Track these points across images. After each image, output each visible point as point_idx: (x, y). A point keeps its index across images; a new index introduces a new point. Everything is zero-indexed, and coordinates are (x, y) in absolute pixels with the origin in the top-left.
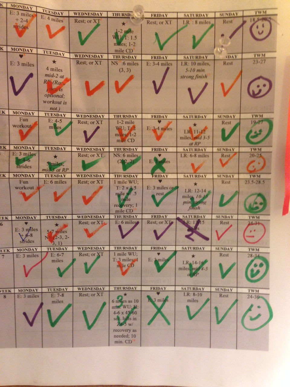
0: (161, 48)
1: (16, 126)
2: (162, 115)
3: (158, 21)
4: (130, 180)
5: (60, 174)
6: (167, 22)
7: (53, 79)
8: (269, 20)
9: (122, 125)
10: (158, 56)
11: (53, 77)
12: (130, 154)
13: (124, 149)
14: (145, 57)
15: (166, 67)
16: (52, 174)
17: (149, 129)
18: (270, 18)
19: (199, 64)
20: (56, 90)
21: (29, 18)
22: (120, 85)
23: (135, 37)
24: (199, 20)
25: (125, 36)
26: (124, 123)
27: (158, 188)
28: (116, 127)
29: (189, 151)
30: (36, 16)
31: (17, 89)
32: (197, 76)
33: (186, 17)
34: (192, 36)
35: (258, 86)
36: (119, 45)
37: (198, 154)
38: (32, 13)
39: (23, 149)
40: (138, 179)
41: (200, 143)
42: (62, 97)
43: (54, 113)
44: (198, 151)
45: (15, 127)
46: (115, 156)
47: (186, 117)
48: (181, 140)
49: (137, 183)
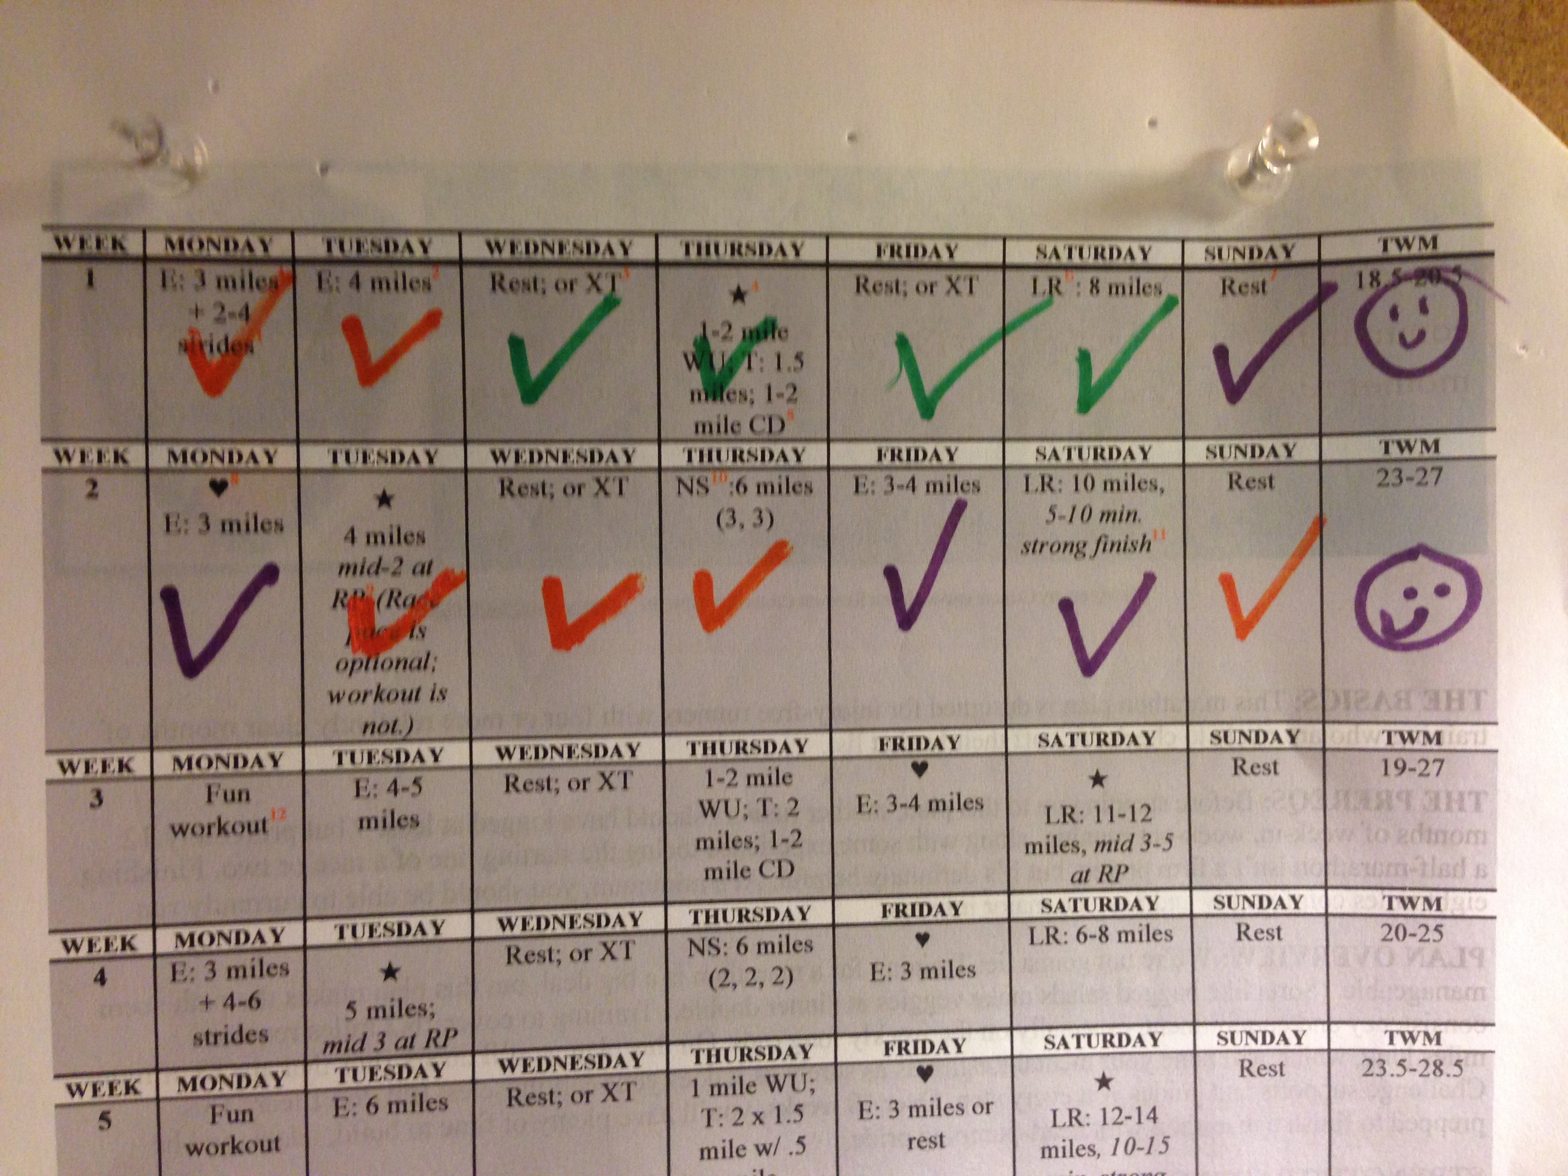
0: (927, 409)
1: (189, 831)
2: (932, 736)
3: (911, 277)
4: (772, 1072)
5: (415, 1064)
6: (953, 286)
7: (380, 585)
8: (1454, 278)
9: (731, 794)
10: (912, 445)
11: (377, 572)
12: (772, 936)
13: (742, 916)
14: (842, 454)
15: (950, 501)
16: (373, 1063)
17: (865, 808)
18: (1456, 270)
19: (1110, 486)
20: (394, 635)
21: (255, 299)
22: (720, 594)
23: (798, 357)
24: (1106, 278)
25: (745, 353)
26: (741, 780)
27: (916, 1111)
28: (701, 803)
29: (1070, 912)
30: (294, 278)
31: (196, 648)
32: (1103, 540)
33: (1046, 262)
34: (1076, 354)
35: (1411, 593)
36: (714, 399)
37: (1114, 926)
38: (269, 272)
39: (224, 946)
40: (815, 1065)
41: (1127, 869)
42: (423, 665)
43: (381, 747)
44: (1117, 908)
45: (184, 834)
46: (694, 950)
47: (1051, 739)
48: (1031, 858)
49: (809, 1086)
